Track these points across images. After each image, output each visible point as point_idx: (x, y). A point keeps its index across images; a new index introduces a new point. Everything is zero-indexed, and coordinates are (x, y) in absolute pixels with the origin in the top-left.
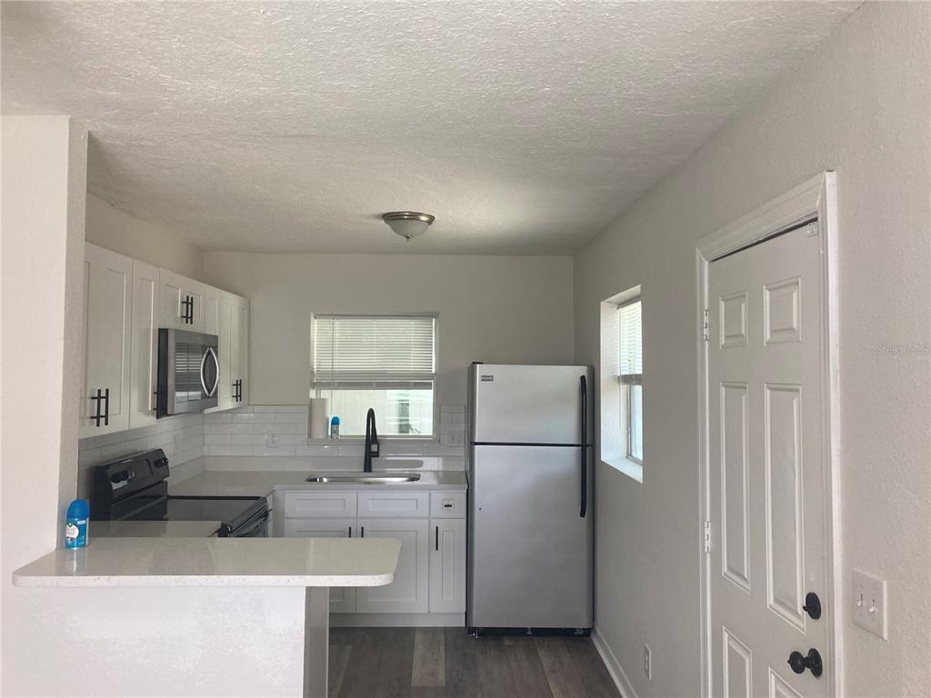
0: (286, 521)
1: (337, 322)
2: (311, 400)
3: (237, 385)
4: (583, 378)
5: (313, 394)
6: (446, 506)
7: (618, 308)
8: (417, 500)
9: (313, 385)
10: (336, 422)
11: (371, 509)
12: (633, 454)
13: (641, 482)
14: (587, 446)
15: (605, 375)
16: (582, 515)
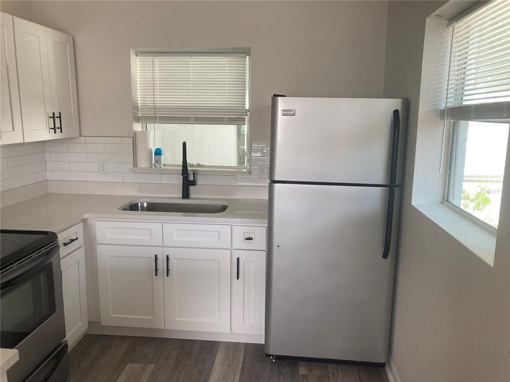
0: (98, 246)
1: (158, 60)
2: (135, 133)
3: (53, 117)
4: (396, 112)
5: (138, 127)
6: (247, 239)
7: (448, 25)
8: (219, 232)
9: (138, 119)
10: (158, 153)
11: (175, 239)
12: (450, 200)
13: (492, 264)
14: (396, 186)
15: (423, 108)
16: (385, 256)
